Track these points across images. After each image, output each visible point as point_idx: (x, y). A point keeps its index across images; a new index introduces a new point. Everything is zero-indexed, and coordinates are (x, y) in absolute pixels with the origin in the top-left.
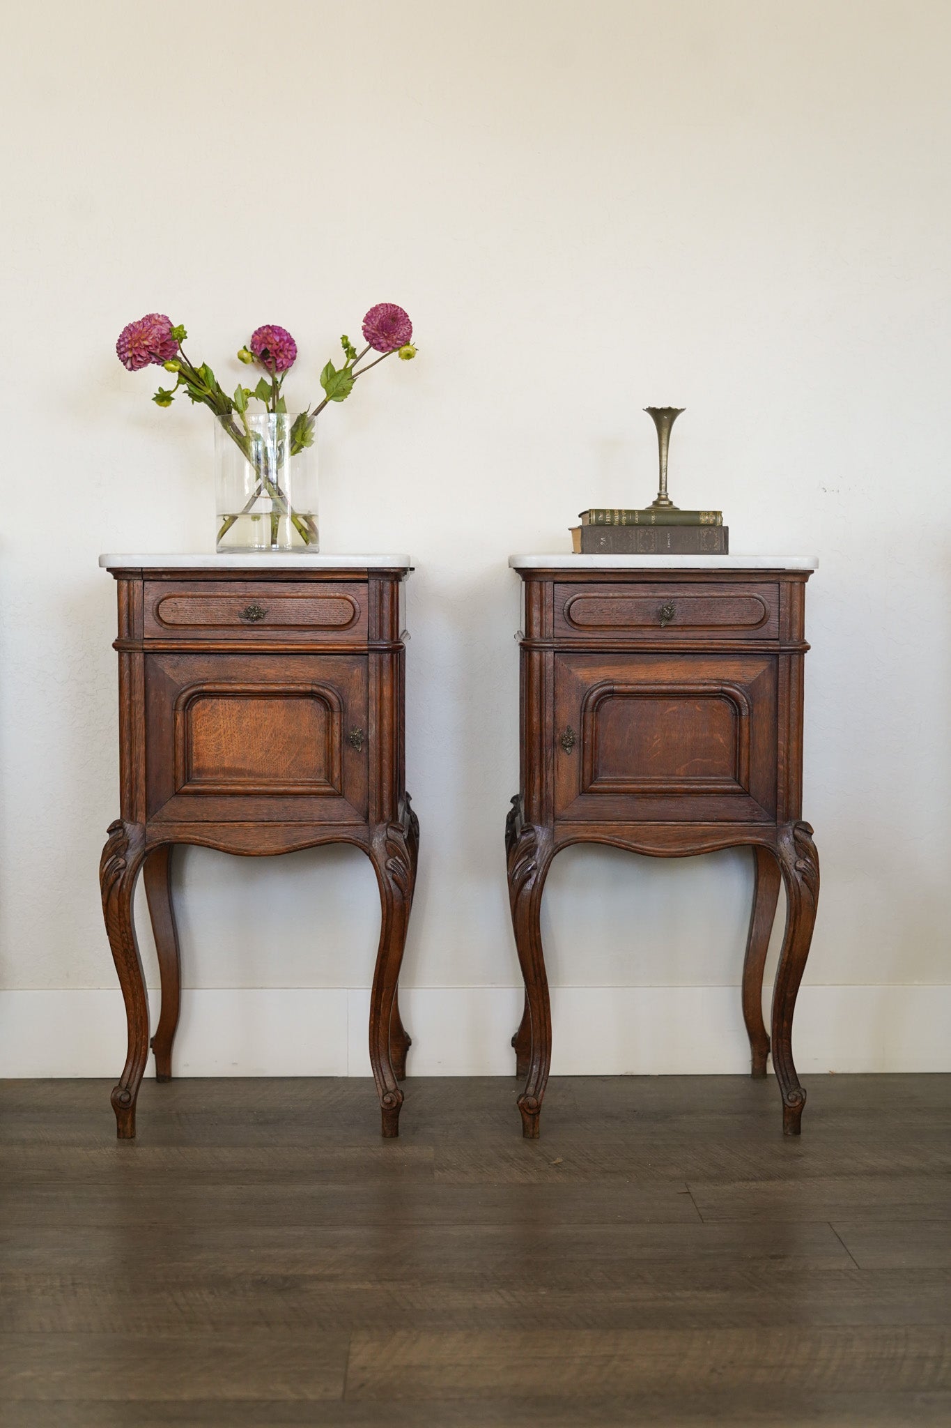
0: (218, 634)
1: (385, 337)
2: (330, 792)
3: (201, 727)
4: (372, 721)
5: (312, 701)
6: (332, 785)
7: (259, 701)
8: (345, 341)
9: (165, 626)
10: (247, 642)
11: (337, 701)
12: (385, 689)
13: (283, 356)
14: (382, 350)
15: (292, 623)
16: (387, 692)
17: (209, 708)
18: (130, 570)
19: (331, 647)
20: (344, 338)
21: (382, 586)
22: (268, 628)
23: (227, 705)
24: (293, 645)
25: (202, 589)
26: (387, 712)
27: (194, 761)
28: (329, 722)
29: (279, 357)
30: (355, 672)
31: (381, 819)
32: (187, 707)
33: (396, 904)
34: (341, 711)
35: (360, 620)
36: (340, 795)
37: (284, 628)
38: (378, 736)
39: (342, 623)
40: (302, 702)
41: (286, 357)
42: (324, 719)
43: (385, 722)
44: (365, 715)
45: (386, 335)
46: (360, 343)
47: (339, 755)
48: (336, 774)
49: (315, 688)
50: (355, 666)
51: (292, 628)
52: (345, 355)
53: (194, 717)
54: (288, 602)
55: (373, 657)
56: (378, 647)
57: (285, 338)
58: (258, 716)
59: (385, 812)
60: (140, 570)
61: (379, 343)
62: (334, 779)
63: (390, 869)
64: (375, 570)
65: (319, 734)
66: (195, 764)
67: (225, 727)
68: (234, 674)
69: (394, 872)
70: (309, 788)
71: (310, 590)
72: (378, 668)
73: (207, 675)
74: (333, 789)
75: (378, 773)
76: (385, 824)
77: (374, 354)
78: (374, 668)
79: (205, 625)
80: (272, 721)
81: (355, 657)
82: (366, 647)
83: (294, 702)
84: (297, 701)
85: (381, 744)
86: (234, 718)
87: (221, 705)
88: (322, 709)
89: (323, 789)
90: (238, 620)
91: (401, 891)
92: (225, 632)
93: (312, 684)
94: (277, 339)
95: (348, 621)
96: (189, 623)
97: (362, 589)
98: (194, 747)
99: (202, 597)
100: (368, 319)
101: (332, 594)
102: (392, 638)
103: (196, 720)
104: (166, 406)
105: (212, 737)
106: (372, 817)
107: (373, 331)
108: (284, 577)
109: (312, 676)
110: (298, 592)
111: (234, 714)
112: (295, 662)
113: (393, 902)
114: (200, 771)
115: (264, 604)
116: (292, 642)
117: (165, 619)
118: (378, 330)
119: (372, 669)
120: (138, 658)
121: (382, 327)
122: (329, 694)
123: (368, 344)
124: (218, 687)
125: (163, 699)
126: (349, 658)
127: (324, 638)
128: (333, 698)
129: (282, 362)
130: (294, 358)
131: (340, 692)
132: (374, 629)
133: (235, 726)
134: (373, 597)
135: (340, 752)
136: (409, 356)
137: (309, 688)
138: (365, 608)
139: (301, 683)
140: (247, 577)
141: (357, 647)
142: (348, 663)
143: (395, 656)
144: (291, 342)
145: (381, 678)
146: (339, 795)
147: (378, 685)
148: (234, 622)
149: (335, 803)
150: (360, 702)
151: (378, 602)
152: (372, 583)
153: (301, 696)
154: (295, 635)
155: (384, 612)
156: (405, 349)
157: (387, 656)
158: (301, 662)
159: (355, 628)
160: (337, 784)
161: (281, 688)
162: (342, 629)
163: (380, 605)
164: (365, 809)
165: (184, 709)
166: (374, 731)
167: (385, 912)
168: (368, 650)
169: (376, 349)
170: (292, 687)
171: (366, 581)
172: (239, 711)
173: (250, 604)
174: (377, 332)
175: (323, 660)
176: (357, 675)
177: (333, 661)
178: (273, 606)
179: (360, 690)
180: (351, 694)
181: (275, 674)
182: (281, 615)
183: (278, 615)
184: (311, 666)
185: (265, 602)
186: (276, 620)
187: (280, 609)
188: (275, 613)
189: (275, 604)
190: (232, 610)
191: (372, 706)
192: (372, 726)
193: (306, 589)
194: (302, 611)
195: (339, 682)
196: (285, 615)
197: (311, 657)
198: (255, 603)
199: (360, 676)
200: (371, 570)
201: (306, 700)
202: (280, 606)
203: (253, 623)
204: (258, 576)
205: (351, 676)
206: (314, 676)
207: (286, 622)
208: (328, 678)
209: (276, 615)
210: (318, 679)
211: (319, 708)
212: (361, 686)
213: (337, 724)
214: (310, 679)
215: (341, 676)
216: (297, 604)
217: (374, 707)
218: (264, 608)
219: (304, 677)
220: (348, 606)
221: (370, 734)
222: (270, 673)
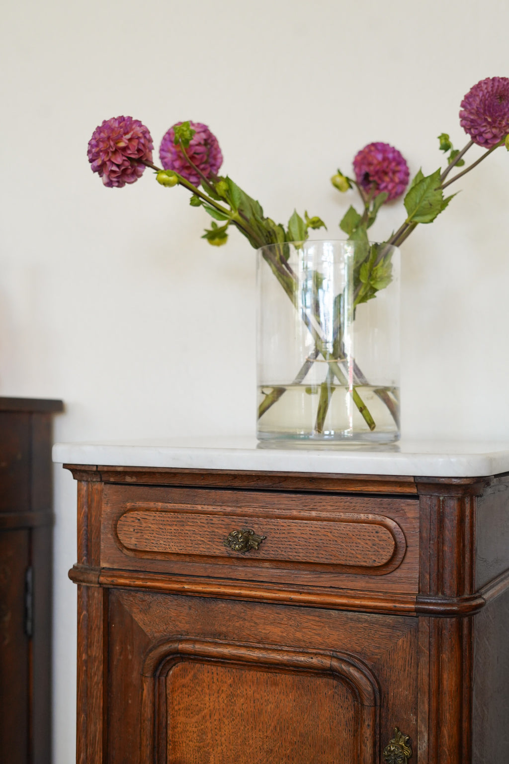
0: (198, 568)
1: (489, 123)
3: (179, 704)
5: (335, 682)
7: (259, 674)
8: (443, 141)
9: (125, 551)
10: (239, 583)
11: (371, 689)
12: (445, 676)
13: (387, 178)
14: (485, 143)
15: (301, 559)
16: (449, 681)
17: (190, 676)
18: (83, 468)
19: (359, 602)
20: (444, 137)
21: (441, 505)
22: (267, 564)
23: (215, 675)
24: (301, 593)
25: (177, 501)
26: (448, 715)
27: (169, 752)
28: (357, 720)
29: (384, 181)
30: (400, 642)
32: (158, 673)
34: (376, 706)
35: (406, 560)
37: (289, 566)
38: (433, 752)
39: (377, 564)
40: (320, 681)
42: (352, 712)
43: (445, 732)
44: (413, 713)
45: (489, 120)
46: (460, 139)
49: (335, 663)
50: (399, 633)
51: (301, 566)
53: (169, 687)
54: (295, 526)
55: (425, 623)
56: (431, 607)
58: (258, 696)
60: (95, 469)
61: (480, 134)
64: (428, 481)
65: (345, 735)
66: (170, 758)
67: (212, 708)
68: (224, 629)
71: (329, 508)
72: (432, 640)
73: (187, 626)
77: (478, 150)
78: (427, 640)
79: (178, 554)
80: (277, 707)
81: (399, 619)
82: (416, 606)
83: (307, 680)
84: (312, 679)
86: (223, 695)
87: (207, 673)
88: (350, 697)
90: (220, 549)
92: (208, 566)
93: (332, 657)
94: (380, 157)
95: (385, 561)
96: (156, 550)
97: (411, 509)
98: (170, 732)
99: (174, 512)
100: (467, 102)
101: (362, 516)
102: (460, 592)
103: (173, 691)
104: (218, 245)
105: (194, 720)
107: (472, 117)
108: (291, 486)
109: (334, 644)
110: (313, 509)
111: (225, 689)
112: (308, 619)
115: (259, 528)
116: (300, 588)
117: (126, 541)
118: (478, 113)
119: (424, 640)
120: (96, 594)
121: (485, 110)
122: (358, 675)
124: (198, 647)
125: (130, 657)
126: (389, 619)
127: (350, 585)
128: (363, 682)
131: (376, 673)
132: (428, 577)
133: (225, 707)
134: (427, 523)
137: (327, 662)
138: (414, 541)
139: (316, 654)
140: (237, 484)
141: (401, 605)
142: (389, 626)
143: (466, 620)
145: (438, 657)
148: (218, 553)
150: (406, 693)
151: (434, 533)
152: (427, 502)
153: (316, 674)
154: (305, 577)
155: (445, 548)
157: (449, 622)
158: (317, 619)
159: (397, 574)
161: (285, 658)
162: (377, 573)
165: (154, 676)
166: (425, 745)
168: (417, 611)
169: (479, 143)
170: (302, 659)
171: (416, 497)
172: (231, 686)
173: (238, 525)
174: (479, 119)
175: (351, 619)
176: (405, 648)
177: (366, 621)
178: (272, 531)
179: (406, 671)
180: (394, 679)
181: (280, 634)
182: (284, 546)
183: (280, 546)
184: (333, 627)
185: (262, 525)
186: (276, 553)
187: (284, 536)
188: (276, 542)
189: (276, 528)
190: (213, 533)
191: (423, 702)
192: (423, 736)
193: (324, 506)
194: (316, 541)
195: (376, 657)
196: (291, 547)
197: (333, 613)
198: (247, 525)
199: (407, 650)
200: (419, 480)
201: (325, 680)
202: (284, 532)
203: (244, 557)
204: (253, 483)
205: (394, 650)
206: (337, 643)
207: (291, 557)
208: (359, 649)
209: (276, 546)
210: (343, 649)
211: (346, 694)
212: (410, 666)
213: (368, 725)
214: (332, 647)
215: (379, 648)
216: (308, 528)
217: (427, 706)
218: (260, 533)
219: (322, 644)
220: (384, 537)
221: (420, 749)
222: (275, 632)
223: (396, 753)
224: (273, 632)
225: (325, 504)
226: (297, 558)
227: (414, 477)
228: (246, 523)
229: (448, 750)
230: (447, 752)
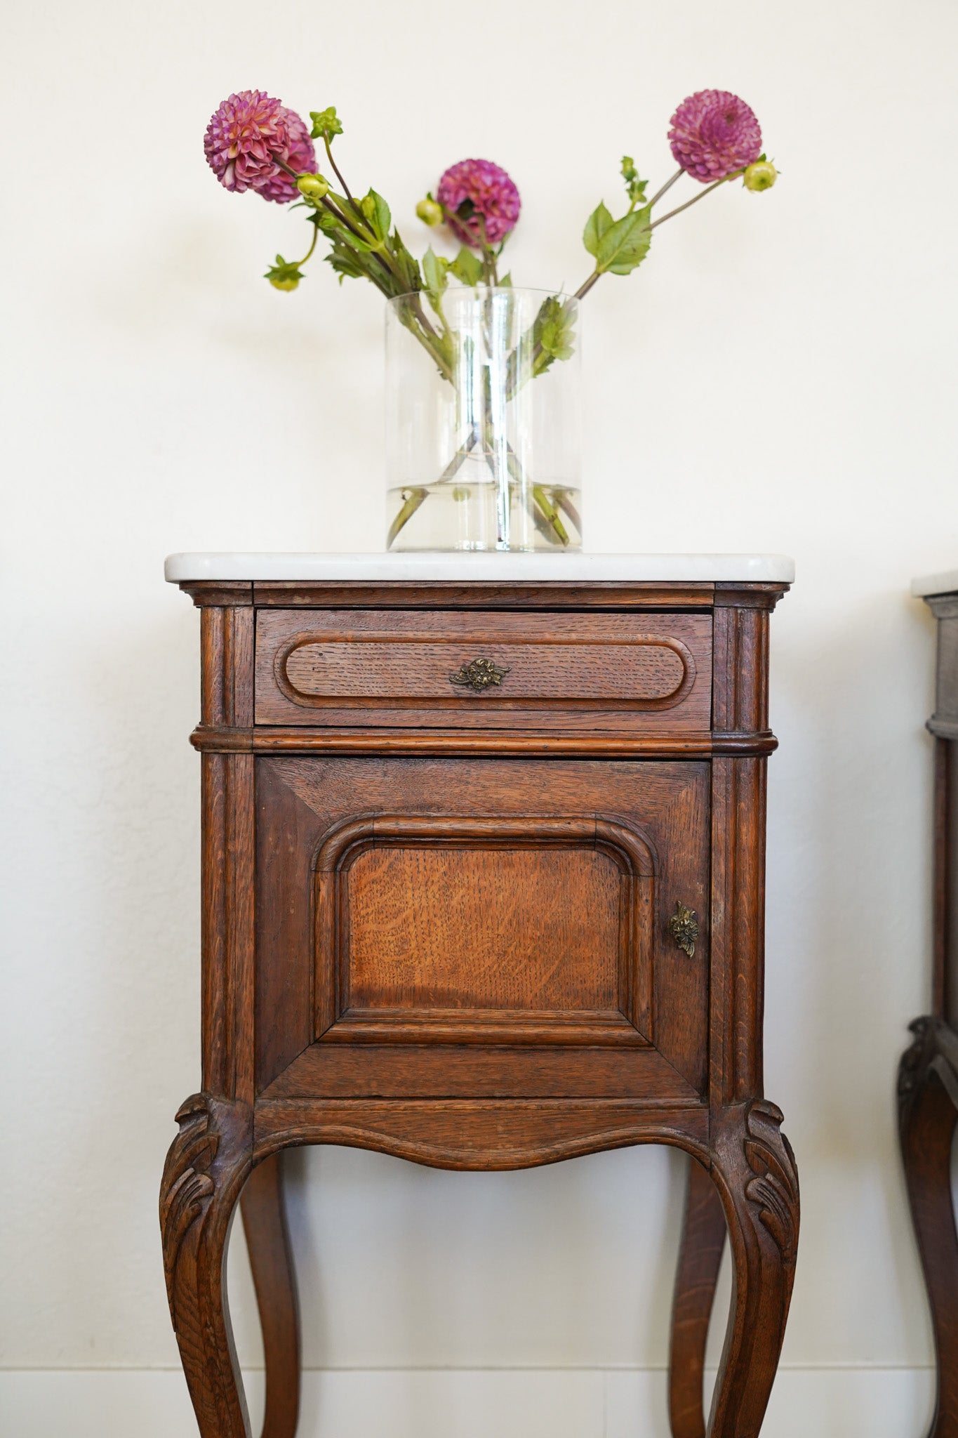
0: (407, 716)
1: (712, 151)
2: (629, 1039)
3: (367, 906)
4: (717, 894)
5: (594, 854)
6: (633, 1025)
7: (486, 853)
8: (627, 168)
9: (297, 699)
10: (466, 733)
11: (647, 855)
12: (744, 829)
13: (497, 212)
14: (706, 175)
15: (559, 695)
17: (384, 867)
18: (229, 586)
19: (637, 745)
20: (627, 161)
21: (739, 619)
22: (509, 705)
23: (421, 861)
24: (558, 739)
25: (375, 623)
26: (747, 877)
27: (352, 974)
28: (628, 900)
29: (492, 214)
30: (683, 794)
31: (734, 1093)
32: (340, 866)
33: (767, 1273)
34: (654, 875)
35: (695, 690)
36: (651, 1045)
37: (541, 705)
38: (729, 925)
39: (661, 696)
40: (573, 855)
41: (503, 215)
42: (618, 890)
43: (744, 896)
44: (702, 882)
45: (714, 147)
46: (660, 167)
47: (648, 965)
48: (643, 1005)
49: (602, 828)
50: (682, 783)
51: (558, 705)
52: (627, 195)
53: (352, 884)
54: (552, 654)
55: (721, 766)
56: (733, 744)
57: (502, 180)
58: (483, 883)
59: (742, 1081)
60: (249, 586)
61: (703, 163)
62: (638, 1015)
63: (756, 1201)
64: (730, 587)
65: (608, 922)
66: (354, 981)
67: (417, 906)
68: (437, 798)
69: (763, 1205)
70: (587, 1031)
71: (593, 628)
72: (730, 786)
73: (381, 800)
74: (637, 1033)
75: (729, 1002)
76: (743, 1105)
77: (689, 185)
78: (723, 786)
79: (380, 699)
80: (513, 894)
81: (683, 765)
82: (710, 745)
83: (555, 855)
84: (563, 853)
85: (735, 940)
86: (435, 888)
87: (408, 859)
88: (615, 870)
89: (617, 1032)
90: (449, 689)
91: (779, 1246)
92: (421, 712)
93: (596, 820)
94: (488, 180)
95: (671, 691)
96: (348, 694)
97: (701, 625)
98: (353, 946)
99: (375, 641)
100: (680, 119)
101: (640, 637)
102: (758, 726)
103: (358, 891)
104: (288, 289)
105: (389, 926)
106: (717, 1091)
107: (690, 140)
108: (543, 601)
109: (594, 803)
110: (570, 631)
111: (436, 879)
112: (560, 775)
113: (760, 1269)
114: (366, 996)
115: (500, 658)
116: (555, 733)
117: (300, 685)
118: (701, 136)
119: (718, 788)
120: (242, 764)
121: (707, 131)
122: (631, 838)
123: (677, 166)
124: (405, 825)
125: (291, 849)
126: (669, 766)
127: (623, 725)
128: (640, 849)
129: (495, 225)
130: (515, 218)
131: (653, 832)
132: (724, 708)
133: (436, 903)
134: (721, 642)
135: (652, 958)
136: (764, 183)
137: (591, 827)
138: (706, 665)
139: (573, 818)
140: (466, 600)
141: (690, 745)
142: (667, 776)
143: (761, 761)
144: (512, 188)
145: (735, 807)
146: (648, 1045)
147: (731, 821)
148: (441, 693)
149: (639, 1059)
150: (690, 857)
151: (731, 654)
152: (722, 615)
153: (571, 844)
154: (561, 719)
155: (744, 672)
156: (756, 170)
157: (749, 763)
158: (572, 774)
159: (684, 707)
160: (646, 1023)
161: (532, 826)
162: (658, 707)
163: (736, 659)
164: (700, 1073)
165: (334, 869)
166: (721, 915)
167: (744, 1288)
168: (713, 750)
169: (695, 175)
170: (556, 825)
171: (708, 610)
172: (445, 873)
173: (470, 655)
174: (699, 142)
175: (619, 771)
176: (689, 801)
177: (638, 771)
178: (520, 660)
179: (691, 831)
180: (675, 840)
181: (520, 798)
182: (536, 679)
183: (530, 679)
184: (594, 783)
185: (504, 653)
186: (526, 689)
187: (535, 666)
188: (524, 674)
189: (524, 655)
190: (435, 668)
191: (719, 864)
192: (719, 905)
193: (586, 626)
194: (579, 670)
195: (651, 816)
196: (545, 679)
197: (594, 764)
198: (483, 654)
199: (693, 803)
200: (722, 587)
201: (580, 852)
202: (536, 660)
203: (478, 696)
204: (489, 599)
205: (675, 804)
206: (599, 802)
207: (545, 693)
208: (628, 808)
209: (525, 679)
210: (607, 809)
211: (608, 867)
212: (695, 823)
213: (647, 901)
214: (592, 808)
215: (655, 804)
216: (569, 655)
217: (723, 867)
218: (501, 664)
219: (578, 805)
220: (671, 661)
221: (714, 922)
222: (510, 796)
223: (691, 927)
224: (509, 797)
225: (587, 623)
226: (555, 693)
227: (715, 582)
228: (482, 651)
229: (748, 920)
230: (746, 922)
